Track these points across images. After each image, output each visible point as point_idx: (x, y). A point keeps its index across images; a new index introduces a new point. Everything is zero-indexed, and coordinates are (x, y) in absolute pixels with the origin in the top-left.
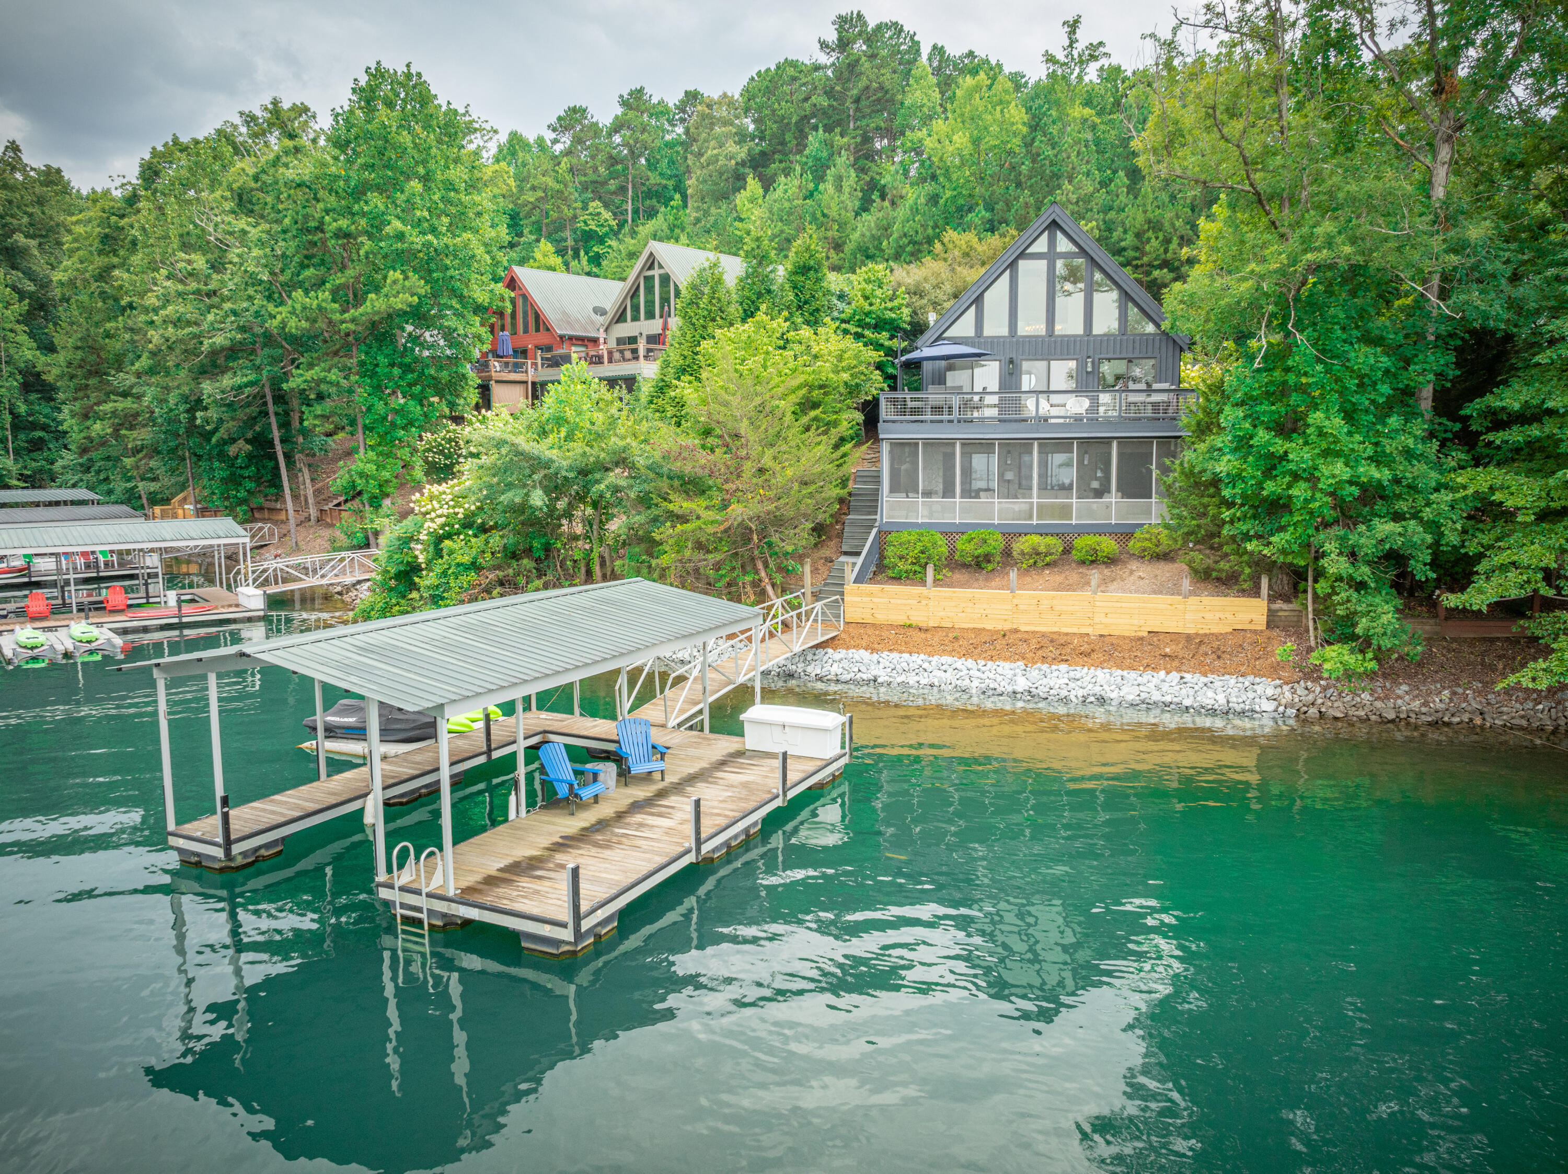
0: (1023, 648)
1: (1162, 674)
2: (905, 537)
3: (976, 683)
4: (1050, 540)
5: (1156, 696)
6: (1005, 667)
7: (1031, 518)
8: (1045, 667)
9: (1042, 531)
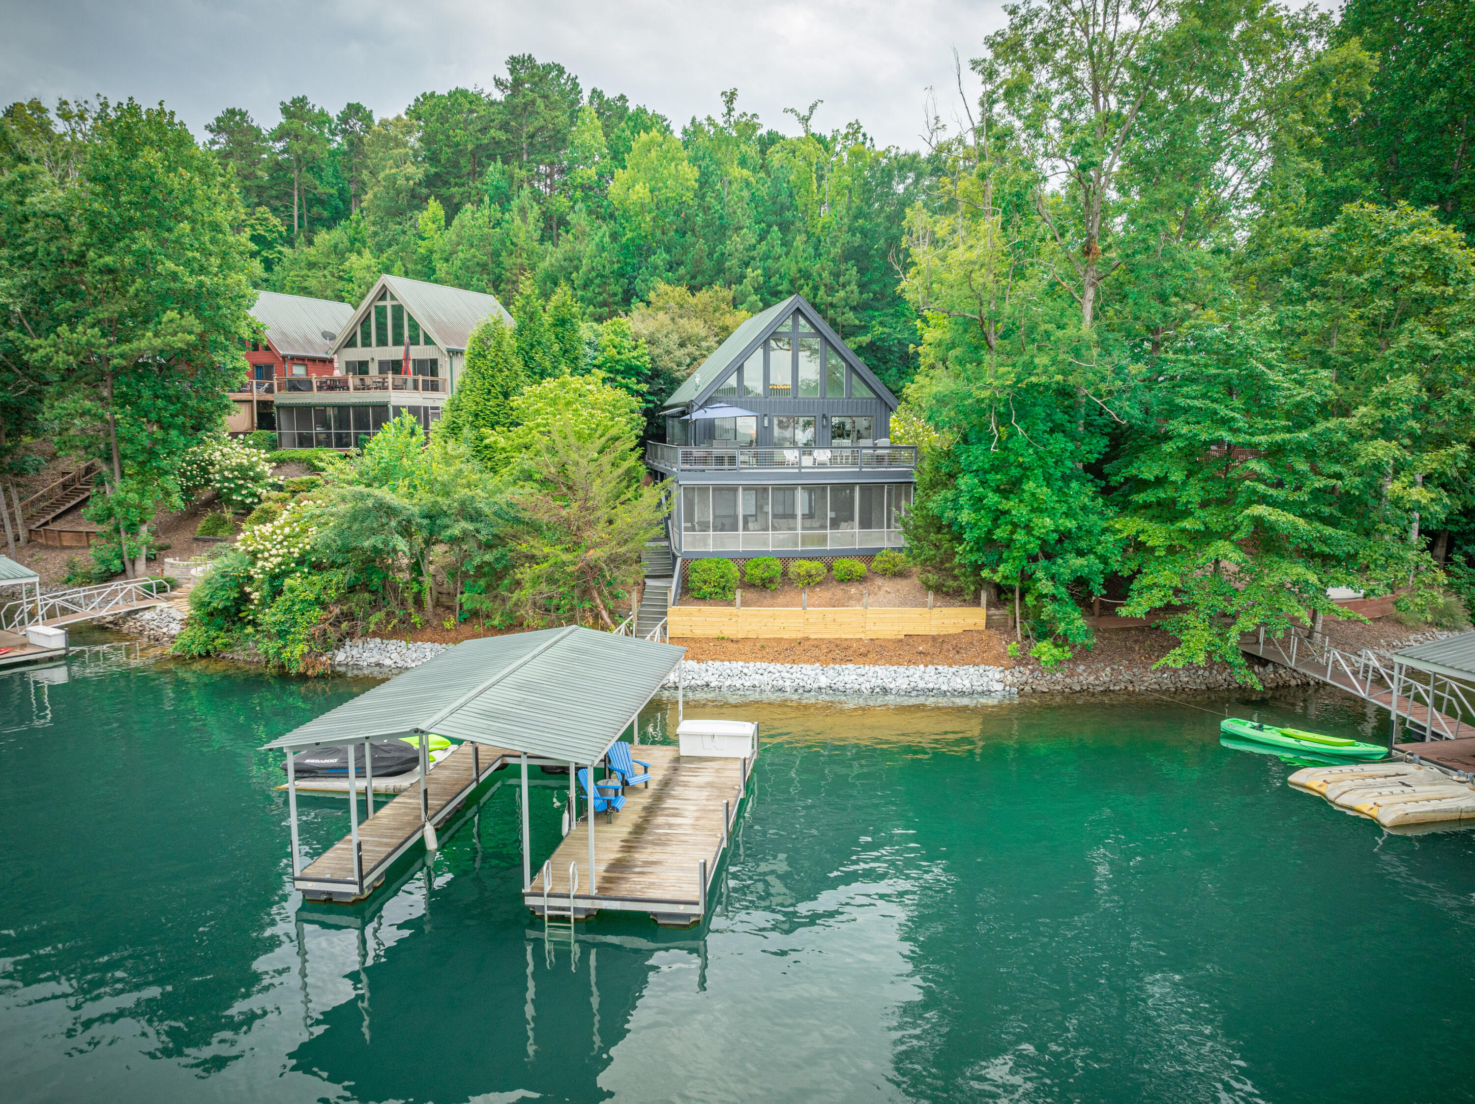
0: (816, 652)
1: (922, 667)
2: (705, 564)
3: (788, 683)
4: (816, 564)
5: (921, 685)
6: (808, 668)
7: (796, 545)
8: (837, 666)
9: (810, 557)
